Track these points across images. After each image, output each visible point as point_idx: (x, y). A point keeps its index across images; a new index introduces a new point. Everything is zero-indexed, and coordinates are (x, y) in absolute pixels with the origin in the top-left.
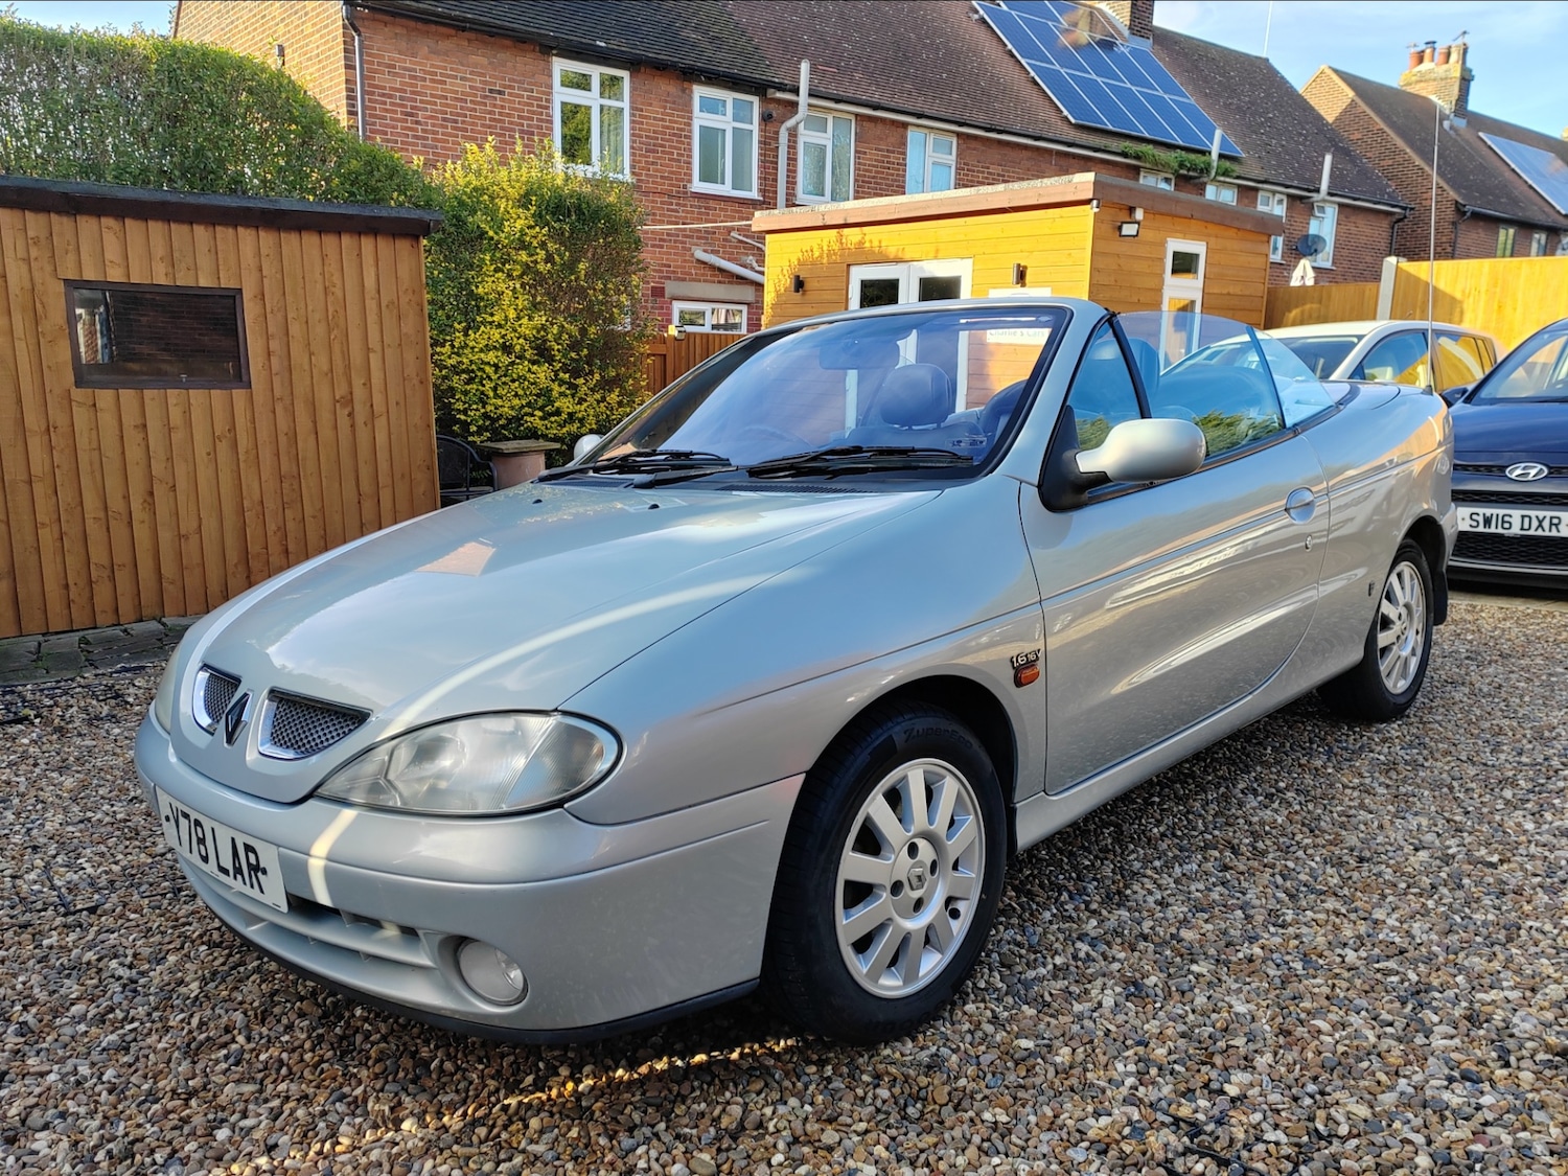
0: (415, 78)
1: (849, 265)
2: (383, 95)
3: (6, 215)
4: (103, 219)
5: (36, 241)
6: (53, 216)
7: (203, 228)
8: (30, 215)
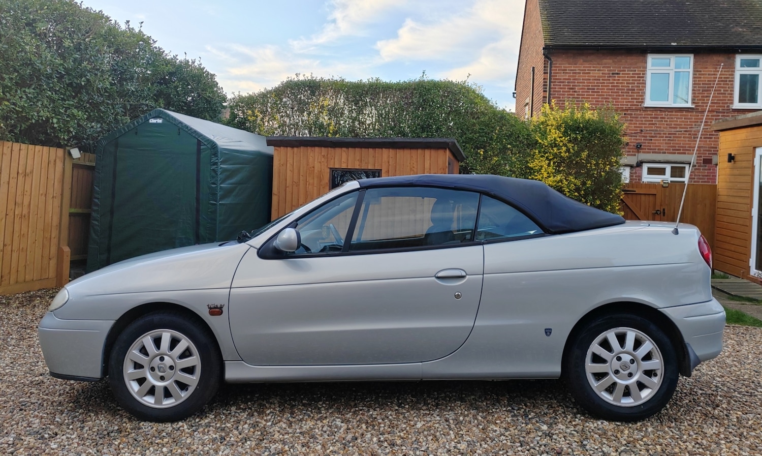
0: (575, 73)
1: (755, 148)
2: (560, 82)
3: (317, 149)
4: (343, 149)
5: (324, 156)
6: (329, 149)
7: (372, 149)
8: (323, 148)
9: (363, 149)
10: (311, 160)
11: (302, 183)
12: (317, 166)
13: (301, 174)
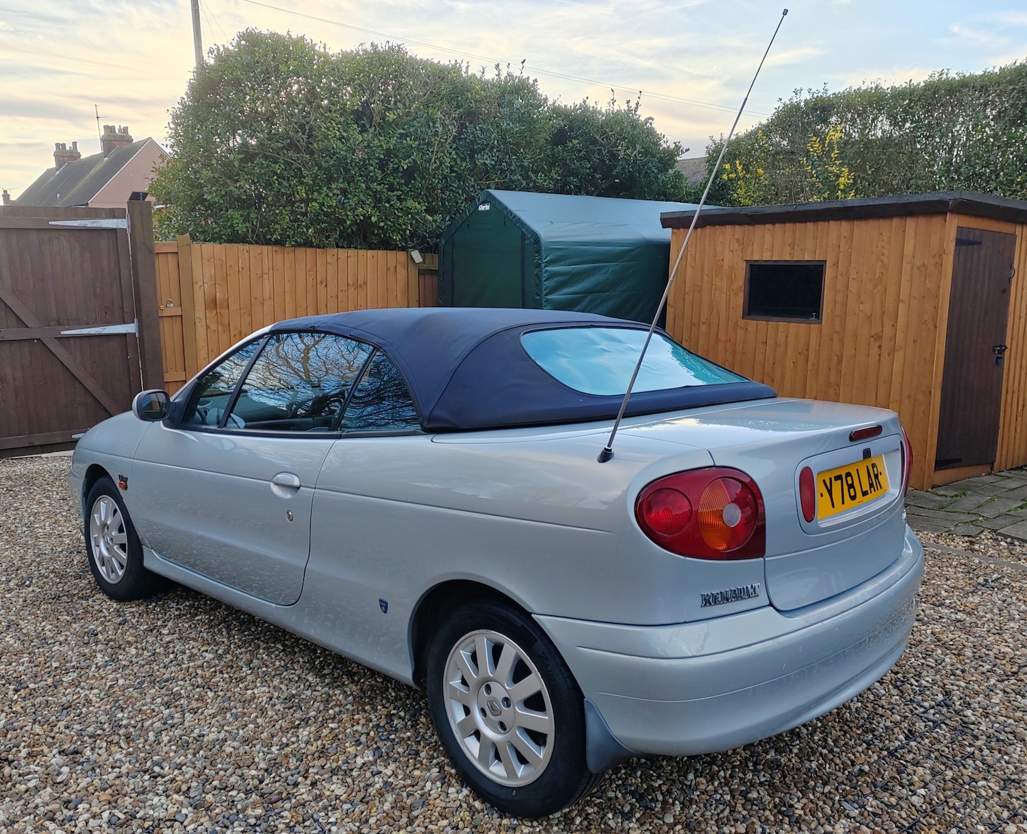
3: (728, 228)
4: (767, 225)
5: (738, 240)
6: (746, 226)
7: (812, 224)
8: (737, 227)
9: (798, 224)
10: (719, 249)
11: (706, 286)
12: (728, 257)
13: (706, 271)
